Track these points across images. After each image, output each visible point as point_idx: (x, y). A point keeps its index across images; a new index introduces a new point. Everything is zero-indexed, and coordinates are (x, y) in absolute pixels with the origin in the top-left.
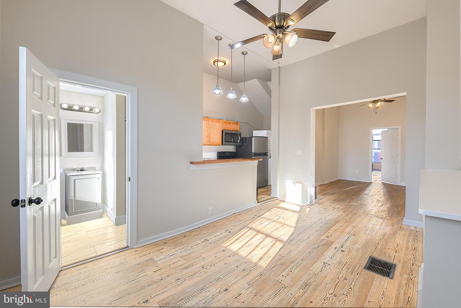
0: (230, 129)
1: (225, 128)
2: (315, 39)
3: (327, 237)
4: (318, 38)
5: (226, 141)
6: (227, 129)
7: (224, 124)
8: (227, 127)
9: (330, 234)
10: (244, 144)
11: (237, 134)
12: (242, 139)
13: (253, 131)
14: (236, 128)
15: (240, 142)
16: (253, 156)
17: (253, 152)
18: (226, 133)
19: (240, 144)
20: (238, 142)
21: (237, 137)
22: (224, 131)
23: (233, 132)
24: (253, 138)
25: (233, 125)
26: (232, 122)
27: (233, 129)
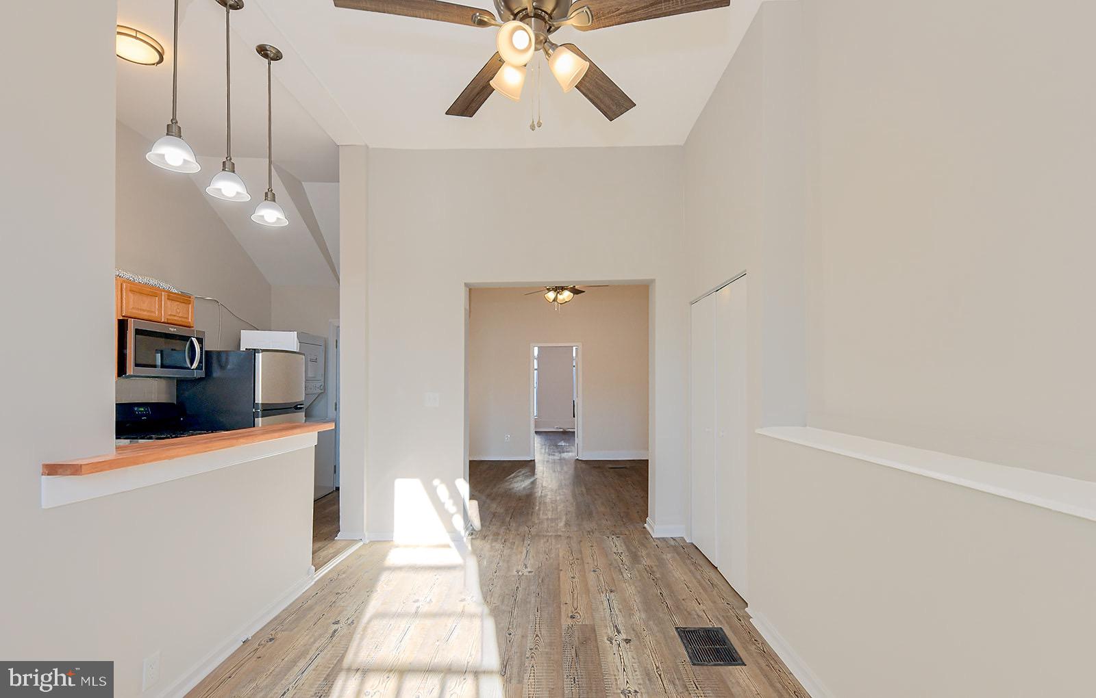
0: (155, 315)
1: (134, 311)
2: (590, 99)
3: (572, 617)
4: (596, 100)
6: (145, 315)
7: (131, 295)
8: (145, 306)
9: (570, 608)
11: (186, 339)
12: (208, 355)
13: (240, 332)
14: (180, 315)
15: (199, 368)
16: (260, 413)
17: (259, 399)
18: (138, 332)
19: (202, 374)
20: (190, 366)
21: (189, 348)
22: (131, 323)
23: (172, 330)
24: (260, 354)
25: (169, 302)
26: (163, 293)
27: (168, 317)
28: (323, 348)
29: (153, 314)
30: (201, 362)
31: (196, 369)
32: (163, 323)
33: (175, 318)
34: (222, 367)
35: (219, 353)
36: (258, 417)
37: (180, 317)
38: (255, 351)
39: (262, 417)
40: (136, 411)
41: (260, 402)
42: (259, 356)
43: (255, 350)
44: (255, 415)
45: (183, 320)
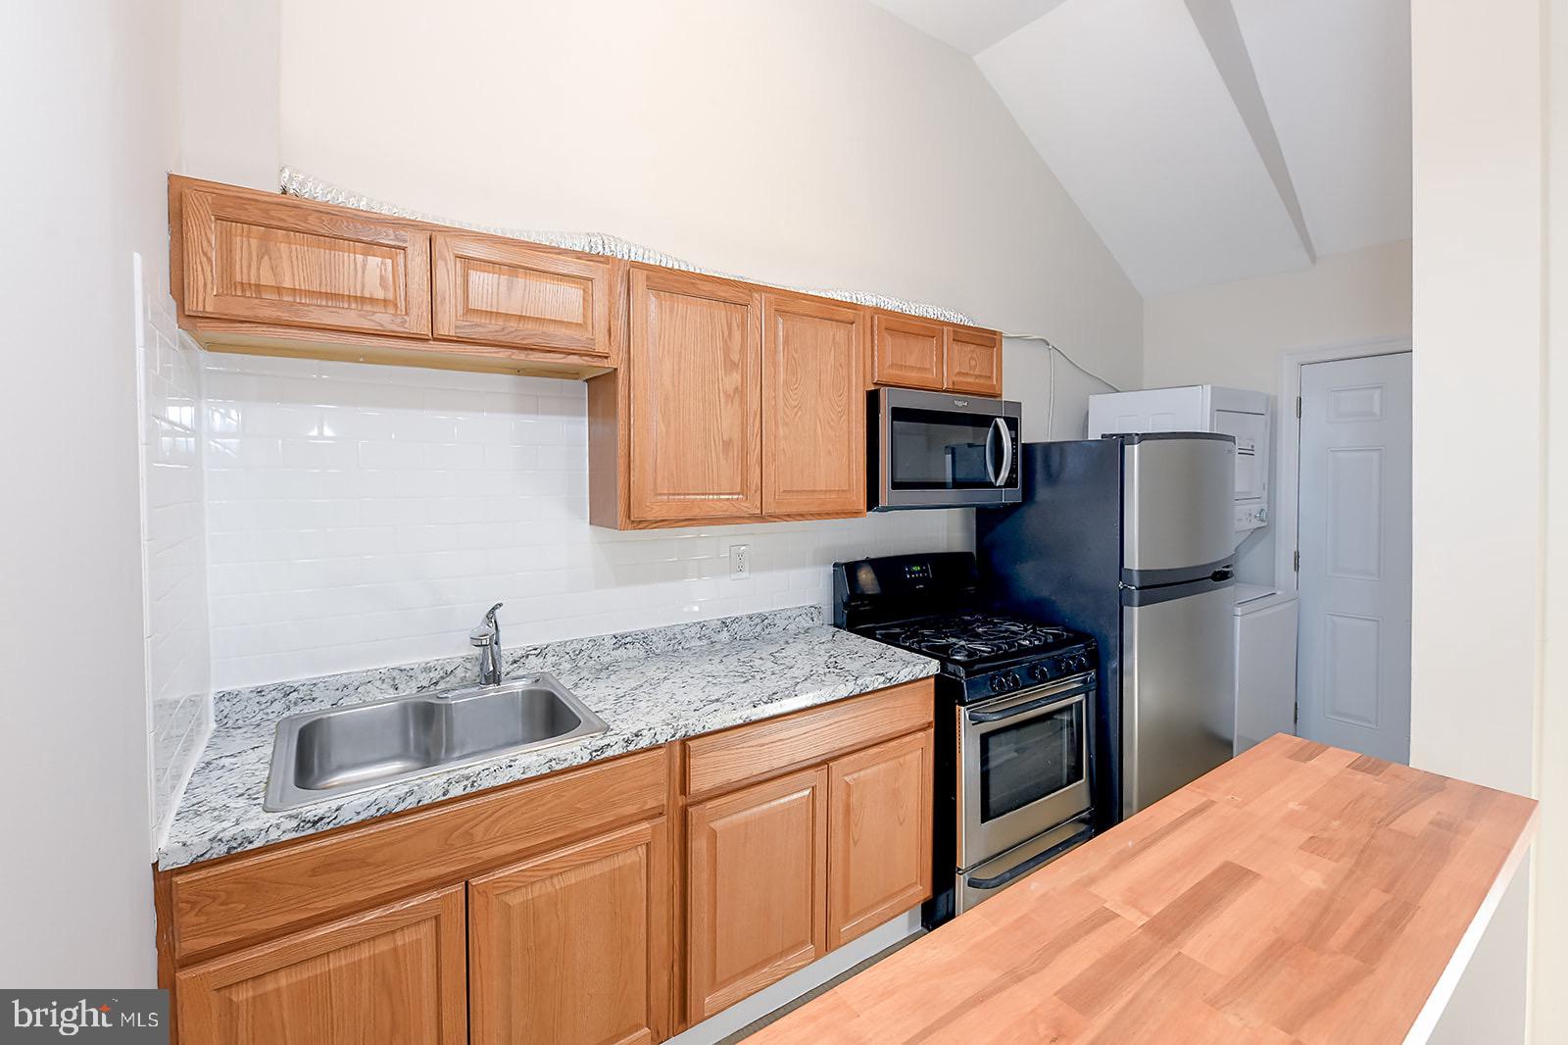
0: (931, 376)
1: (895, 373)
5: (901, 477)
6: (913, 377)
7: (888, 337)
8: (912, 360)
10: (1043, 493)
11: (985, 421)
12: (1028, 454)
13: (1088, 399)
14: (977, 372)
15: (1011, 482)
16: (1136, 594)
17: (1133, 561)
18: (898, 414)
19: (1013, 496)
20: (993, 481)
21: (991, 442)
22: (884, 395)
23: (960, 404)
24: (1136, 446)
25: (956, 347)
26: (945, 329)
27: (955, 379)
28: (1267, 418)
29: (929, 376)
30: (1013, 470)
31: (1006, 486)
32: (945, 391)
33: (969, 380)
34: (1052, 478)
35: (1047, 447)
36: (1130, 604)
37: (977, 377)
38: (1124, 440)
39: (1139, 606)
40: (906, 572)
41: (1137, 569)
42: (1134, 452)
43: (1122, 436)
44: (1124, 599)
45: (982, 381)
